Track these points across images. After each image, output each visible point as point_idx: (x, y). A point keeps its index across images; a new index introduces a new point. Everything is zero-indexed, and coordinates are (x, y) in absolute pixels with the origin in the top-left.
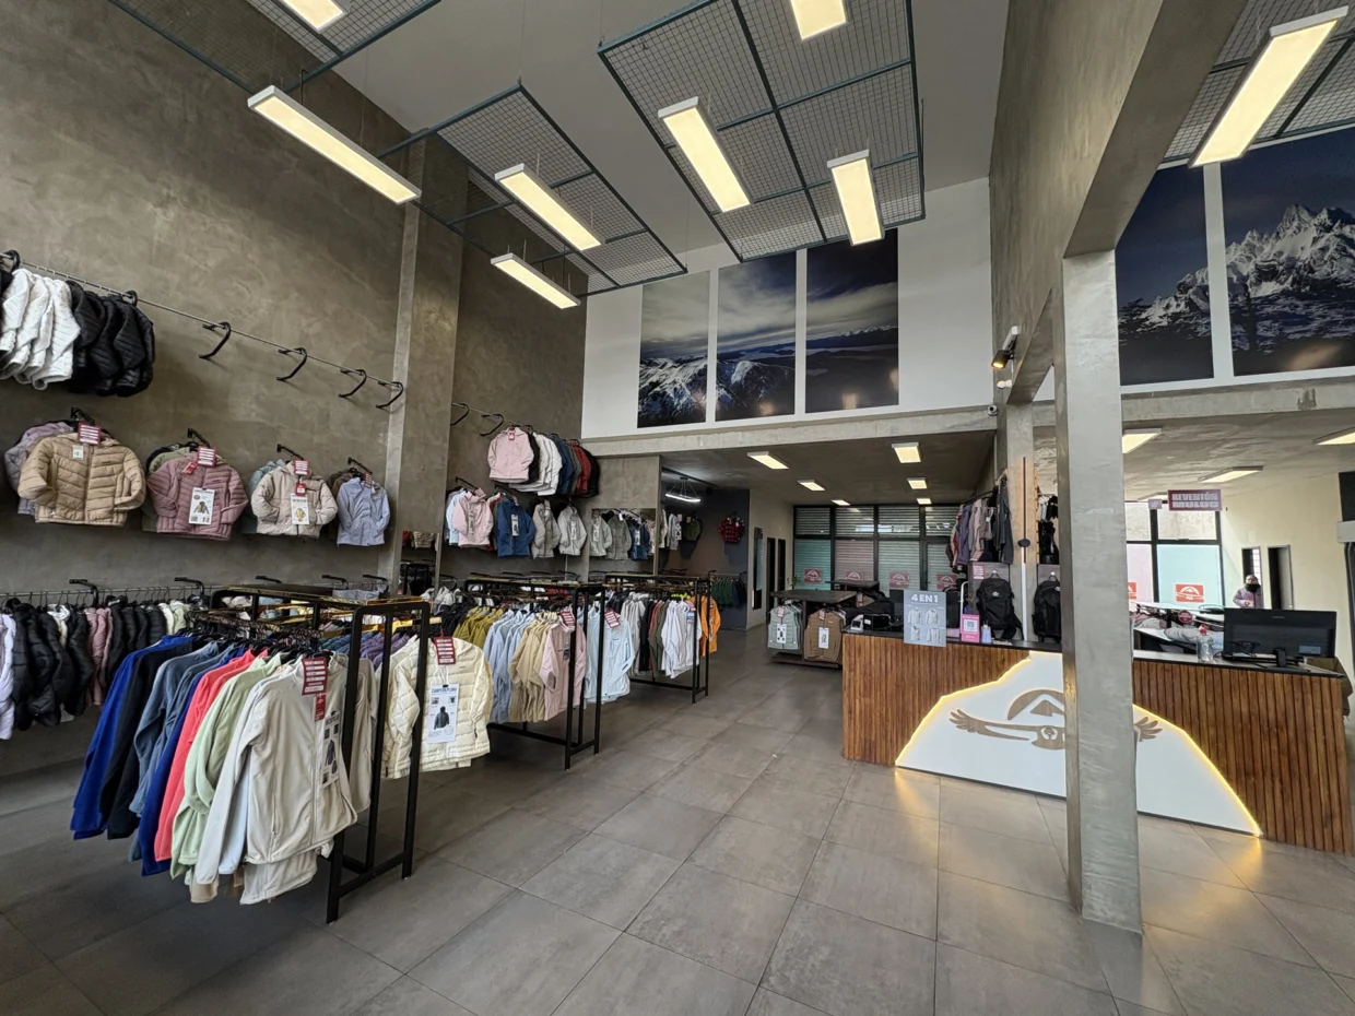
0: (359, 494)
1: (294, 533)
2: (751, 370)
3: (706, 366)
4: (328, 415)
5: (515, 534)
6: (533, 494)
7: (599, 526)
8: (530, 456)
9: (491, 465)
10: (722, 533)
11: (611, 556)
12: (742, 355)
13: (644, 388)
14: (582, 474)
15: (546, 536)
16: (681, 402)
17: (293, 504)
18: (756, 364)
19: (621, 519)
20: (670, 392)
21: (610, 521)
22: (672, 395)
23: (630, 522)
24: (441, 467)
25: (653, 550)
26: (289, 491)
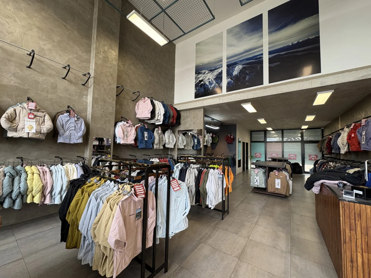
0: (68, 121)
1: (26, 136)
2: (242, 69)
3: (222, 70)
4: (56, 86)
5: (146, 139)
6: (154, 124)
7: (181, 137)
8: (151, 108)
9: (137, 113)
10: (226, 140)
11: (186, 148)
12: (237, 63)
13: (197, 83)
14: (173, 117)
15: (159, 140)
16: (212, 86)
17: (26, 123)
18: (244, 66)
19: (190, 135)
20: (207, 83)
21: (185, 135)
22: (208, 84)
23: (193, 136)
24: (111, 111)
25: (202, 146)
26: (25, 116)
